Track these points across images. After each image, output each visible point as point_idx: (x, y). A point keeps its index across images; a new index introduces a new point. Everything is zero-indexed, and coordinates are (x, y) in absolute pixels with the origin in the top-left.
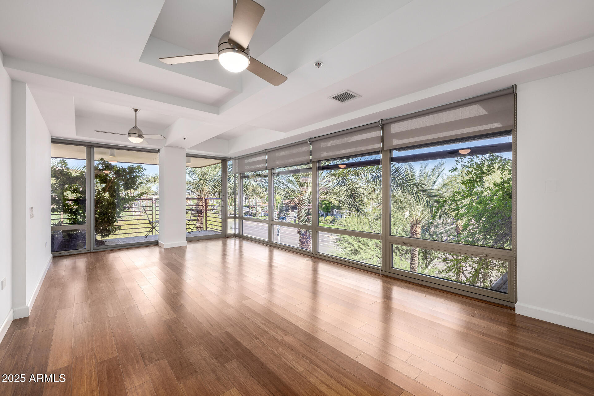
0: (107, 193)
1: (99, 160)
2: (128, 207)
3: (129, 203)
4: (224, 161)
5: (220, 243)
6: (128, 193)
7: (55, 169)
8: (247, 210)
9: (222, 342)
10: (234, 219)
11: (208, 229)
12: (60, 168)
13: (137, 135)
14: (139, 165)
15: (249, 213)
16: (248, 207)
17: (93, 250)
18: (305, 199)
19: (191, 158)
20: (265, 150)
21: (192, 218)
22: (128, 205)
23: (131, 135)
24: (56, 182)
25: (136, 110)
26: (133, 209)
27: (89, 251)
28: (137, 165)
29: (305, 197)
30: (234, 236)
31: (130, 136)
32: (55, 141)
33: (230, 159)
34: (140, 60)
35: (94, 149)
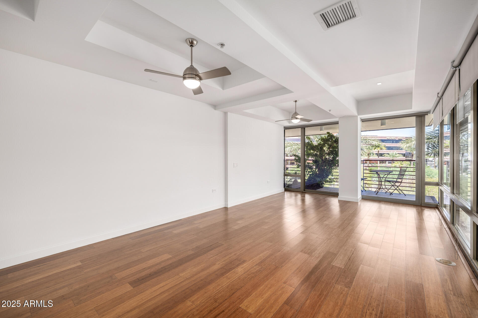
4: (421, 116)
20: (438, 94)
25: (296, 101)
32: (286, 128)
33: (427, 113)
34: (223, 89)
35: (304, 129)
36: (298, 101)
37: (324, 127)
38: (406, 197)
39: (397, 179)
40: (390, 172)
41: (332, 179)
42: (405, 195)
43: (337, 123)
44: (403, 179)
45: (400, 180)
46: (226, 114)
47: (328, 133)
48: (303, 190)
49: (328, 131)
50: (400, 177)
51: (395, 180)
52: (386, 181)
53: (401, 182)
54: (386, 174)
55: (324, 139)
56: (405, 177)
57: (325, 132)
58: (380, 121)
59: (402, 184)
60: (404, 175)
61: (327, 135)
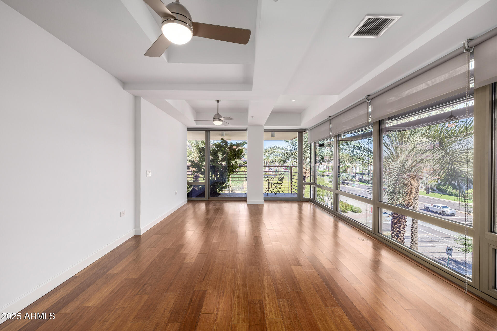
0: (225, 162)
1: (221, 140)
2: (237, 172)
3: (238, 169)
4: (301, 132)
5: (295, 206)
6: (237, 162)
7: (199, 147)
8: (360, 178)
9: (192, 299)
10: (310, 186)
11: (293, 192)
12: (202, 146)
13: (218, 119)
14: (244, 141)
15: (362, 180)
16: (361, 174)
17: (209, 199)
18: (393, 168)
19: (275, 133)
20: (329, 117)
21: (279, 182)
22: (237, 170)
23: (215, 119)
24: (200, 155)
25: (218, 101)
26: (240, 173)
27: (206, 200)
28: (243, 141)
29: (395, 166)
30: (309, 200)
31: (214, 121)
32: (190, 130)
33: (305, 130)
34: (168, 62)
35: (209, 132)
36: (220, 101)
37: (225, 133)
38: (285, 195)
39: (278, 181)
40: (275, 176)
41: (228, 185)
42: (284, 194)
43: (245, 130)
44: (283, 181)
45: (281, 182)
46: (137, 99)
47: (222, 139)
48: (208, 199)
49: (223, 137)
50: (280, 179)
51: (276, 182)
52: (272, 183)
53: (282, 184)
54: (272, 178)
55: (217, 144)
56: (284, 179)
57: (220, 138)
58: (271, 133)
59: (283, 185)
60: (283, 178)
61: (221, 141)
